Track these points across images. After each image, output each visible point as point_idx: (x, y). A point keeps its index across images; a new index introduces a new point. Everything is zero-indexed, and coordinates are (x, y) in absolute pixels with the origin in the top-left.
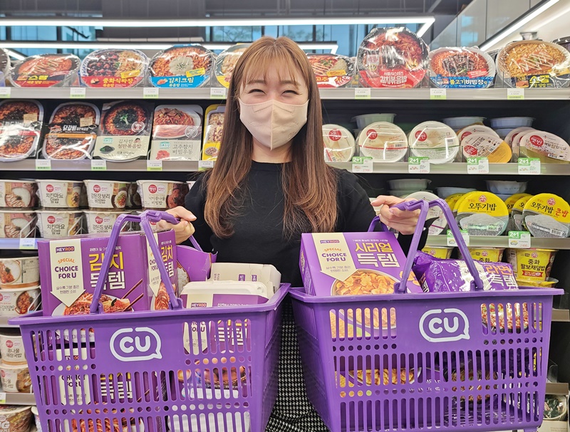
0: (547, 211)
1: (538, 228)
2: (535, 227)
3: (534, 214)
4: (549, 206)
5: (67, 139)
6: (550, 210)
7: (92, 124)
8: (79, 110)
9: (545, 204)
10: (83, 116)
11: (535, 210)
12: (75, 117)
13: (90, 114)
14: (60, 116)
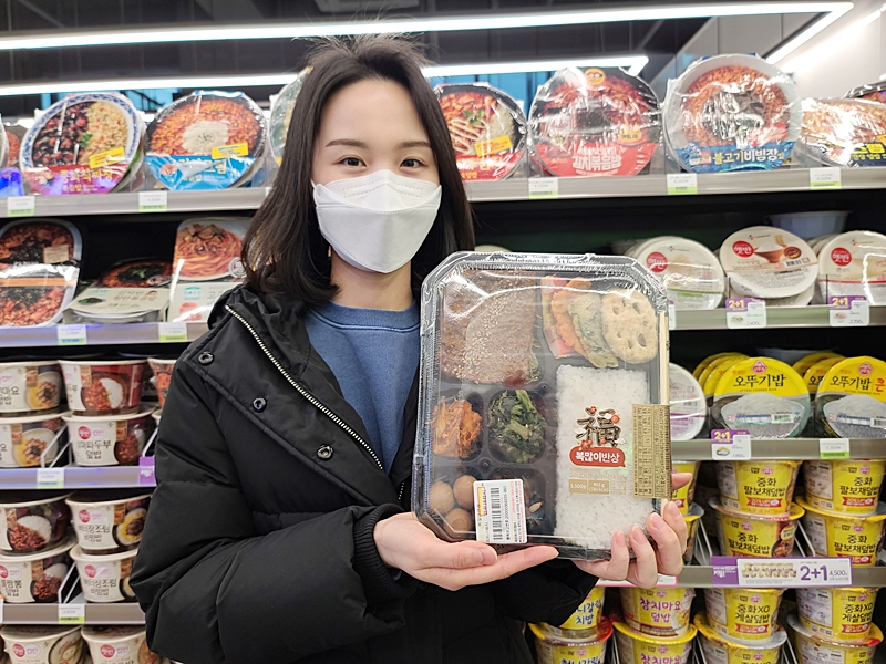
0: (860, 386)
1: (848, 421)
2: (843, 420)
3: (837, 397)
4: (864, 377)
5: (22, 288)
6: (865, 384)
7: (66, 259)
8: (41, 234)
9: (855, 375)
10: (48, 244)
11: (837, 389)
12: (35, 246)
13: (63, 239)
14: (7, 245)
